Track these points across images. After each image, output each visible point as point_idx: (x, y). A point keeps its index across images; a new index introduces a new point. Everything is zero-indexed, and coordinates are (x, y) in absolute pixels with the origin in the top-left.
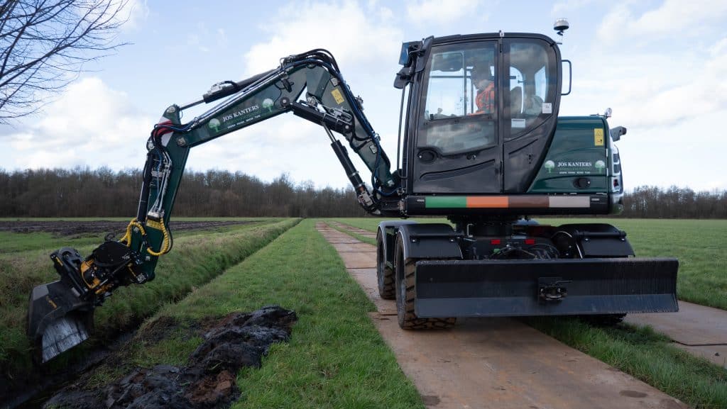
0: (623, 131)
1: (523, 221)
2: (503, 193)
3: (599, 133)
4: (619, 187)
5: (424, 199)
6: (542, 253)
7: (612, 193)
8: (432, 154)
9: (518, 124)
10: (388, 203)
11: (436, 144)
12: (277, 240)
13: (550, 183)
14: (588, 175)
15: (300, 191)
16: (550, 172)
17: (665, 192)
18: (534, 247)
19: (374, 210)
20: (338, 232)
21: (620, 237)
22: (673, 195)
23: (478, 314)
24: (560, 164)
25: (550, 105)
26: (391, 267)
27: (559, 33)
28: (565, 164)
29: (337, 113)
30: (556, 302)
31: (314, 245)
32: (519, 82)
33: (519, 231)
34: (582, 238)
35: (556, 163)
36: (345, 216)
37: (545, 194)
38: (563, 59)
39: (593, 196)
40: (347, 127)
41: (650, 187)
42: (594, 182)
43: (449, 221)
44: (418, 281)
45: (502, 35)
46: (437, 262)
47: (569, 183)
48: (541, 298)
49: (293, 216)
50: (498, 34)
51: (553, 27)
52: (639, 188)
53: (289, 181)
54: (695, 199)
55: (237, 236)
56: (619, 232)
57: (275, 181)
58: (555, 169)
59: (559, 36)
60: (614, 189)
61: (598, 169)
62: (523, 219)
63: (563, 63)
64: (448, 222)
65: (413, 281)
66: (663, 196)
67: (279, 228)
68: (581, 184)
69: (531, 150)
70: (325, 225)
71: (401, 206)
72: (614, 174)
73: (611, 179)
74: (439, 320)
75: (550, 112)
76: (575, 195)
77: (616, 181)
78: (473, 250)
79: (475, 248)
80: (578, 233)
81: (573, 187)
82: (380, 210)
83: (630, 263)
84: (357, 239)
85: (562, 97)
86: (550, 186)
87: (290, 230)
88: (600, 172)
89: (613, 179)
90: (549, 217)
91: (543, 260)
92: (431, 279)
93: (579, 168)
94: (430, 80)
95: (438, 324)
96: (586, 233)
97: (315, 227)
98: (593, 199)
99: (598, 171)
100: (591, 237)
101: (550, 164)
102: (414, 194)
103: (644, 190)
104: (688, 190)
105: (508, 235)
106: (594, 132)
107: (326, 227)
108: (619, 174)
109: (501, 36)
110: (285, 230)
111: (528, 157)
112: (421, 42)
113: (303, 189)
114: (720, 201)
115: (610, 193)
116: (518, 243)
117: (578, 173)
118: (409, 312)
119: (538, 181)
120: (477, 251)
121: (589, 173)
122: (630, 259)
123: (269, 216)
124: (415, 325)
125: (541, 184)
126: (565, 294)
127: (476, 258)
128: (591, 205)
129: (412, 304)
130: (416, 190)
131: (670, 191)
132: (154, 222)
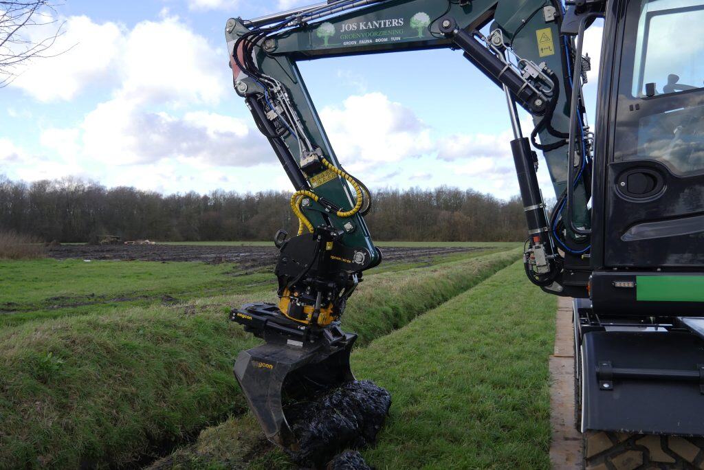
5: (633, 279)
8: (651, 176)
10: (574, 272)
19: (550, 283)
40: (538, 103)
132: (320, 175)
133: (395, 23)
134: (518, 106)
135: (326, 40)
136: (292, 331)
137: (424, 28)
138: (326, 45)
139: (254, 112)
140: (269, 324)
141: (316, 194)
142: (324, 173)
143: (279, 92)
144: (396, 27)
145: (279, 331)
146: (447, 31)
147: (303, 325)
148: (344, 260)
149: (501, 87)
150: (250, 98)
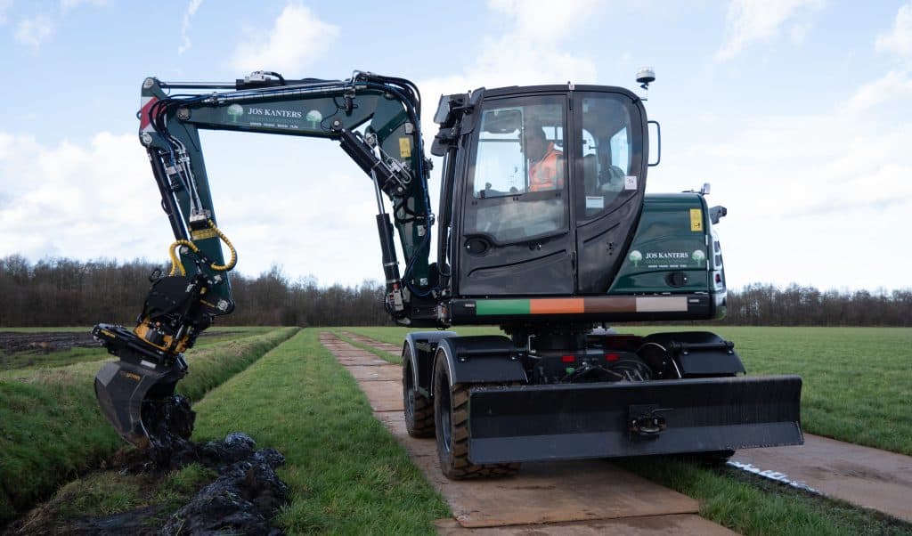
0: (723, 212)
1: (599, 330)
2: (577, 294)
3: (696, 215)
4: (721, 284)
5: (474, 303)
6: (632, 374)
7: (714, 292)
8: (484, 243)
9: (595, 203)
10: (420, 309)
11: (486, 230)
12: (263, 359)
13: (638, 280)
14: (685, 269)
15: (296, 290)
16: (636, 266)
17: (783, 290)
18: (618, 365)
19: (403, 317)
20: (352, 348)
21: (726, 348)
22: (794, 296)
23: (553, 457)
24: (648, 256)
25: (634, 179)
26: (427, 396)
27: (643, 86)
28: (655, 255)
29: (396, 166)
30: (653, 437)
31: (318, 368)
32: (590, 148)
33: (592, 342)
34: (680, 351)
35: (644, 254)
36: (359, 325)
37: (631, 294)
38: (649, 119)
39: (690, 296)
40: (400, 189)
41: (763, 285)
42: (692, 278)
43: (503, 331)
44: (472, 415)
45: (572, 88)
46: (498, 389)
47: (662, 280)
48: (633, 432)
49: (287, 324)
50: (567, 86)
51: (635, 78)
52: (749, 287)
53: (281, 275)
54: (820, 300)
55: (201, 355)
56: (725, 342)
57: (262, 276)
58: (642, 262)
59: (642, 89)
60: (717, 287)
61: (696, 262)
62: (600, 328)
63: (649, 124)
64: (502, 333)
65: (464, 415)
66: (780, 297)
67: (266, 342)
68: (675, 281)
69: (611, 237)
70: (333, 337)
71: (441, 313)
72: (715, 268)
73: (712, 274)
74: (500, 466)
75: (635, 188)
76: (668, 295)
77: (718, 275)
78: (539, 371)
79: (541, 368)
80: (675, 345)
81: (665, 284)
82: (410, 319)
83: (743, 384)
84: (382, 358)
85: (649, 168)
86: (636, 284)
87: (281, 346)
88: (699, 266)
89: (715, 273)
90: (634, 325)
91: (633, 383)
92: (490, 412)
93: (672, 260)
94: (480, 143)
95: (496, 470)
96: (685, 345)
97: (319, 340)
98: (691, 301)
99: (697, 263)
100: (691, 350)
101: (636, 255)
102: (460, 297)
103: (757, 288)
104: (812, 289)
105: (580, 349)
106: (689, 214)
107: (334, 339)
108: (720, 267)
109: (570, 88)
110: (275, 344)
111: (608, 246)
112: (468, 94)
113: (302, 287)
114: (851, 303)
115: (712, 292)
116: (597, 359)
117: (671, 266)
118: (458, 457)
119: (621, 278)
120: (544, 371)
121: (684, 266)
122: (740, 377)
123: (254, 325)
124: (466, 473)
125: (627, 281)
126: (664, 426)
127: (543, 380)
128: (688, 307)
129: (463, 445)
130: (463, 291)
131: (789, 290)
132: (202, 231)
133: (294, 115)
134: (383, 193)
135: (235, 119)
136: (151, 353)
137: (317, 123)
138: (235, 122)
139: (153, 163)
140: (130, 344)
141: (197, 246)
142: (206, 230)
143: (183, 154)
144: (295, 118)
145: (138, 351)
146: (337, 129)
147: (161, 350)
148: (209, 304)
149: (371, 176)
150: (152, 150)
